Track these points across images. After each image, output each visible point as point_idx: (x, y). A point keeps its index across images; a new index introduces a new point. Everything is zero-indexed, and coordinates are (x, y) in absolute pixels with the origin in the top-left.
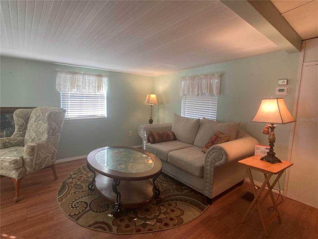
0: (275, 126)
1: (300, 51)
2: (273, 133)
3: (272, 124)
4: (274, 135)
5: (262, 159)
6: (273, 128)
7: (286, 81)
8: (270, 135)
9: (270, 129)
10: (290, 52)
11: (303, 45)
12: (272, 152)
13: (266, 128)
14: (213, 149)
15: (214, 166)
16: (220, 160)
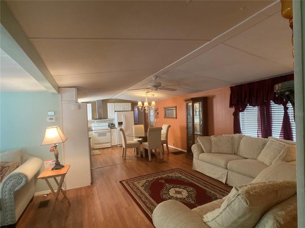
0: (56, 145)
1: (59, 94)
2: (56, 150)
3: (55, 144)
4: (57, 151)
5: (53, 169)
6: (56, 147)
7: (53, 112)
8: (55, 151)
9: (54, 148)
10: (53, 94)
11: (60, 90)
12: (58, 162)
13: (51, 147)
14: (10, 177)
15: (14, 192)
16: (20, 184)
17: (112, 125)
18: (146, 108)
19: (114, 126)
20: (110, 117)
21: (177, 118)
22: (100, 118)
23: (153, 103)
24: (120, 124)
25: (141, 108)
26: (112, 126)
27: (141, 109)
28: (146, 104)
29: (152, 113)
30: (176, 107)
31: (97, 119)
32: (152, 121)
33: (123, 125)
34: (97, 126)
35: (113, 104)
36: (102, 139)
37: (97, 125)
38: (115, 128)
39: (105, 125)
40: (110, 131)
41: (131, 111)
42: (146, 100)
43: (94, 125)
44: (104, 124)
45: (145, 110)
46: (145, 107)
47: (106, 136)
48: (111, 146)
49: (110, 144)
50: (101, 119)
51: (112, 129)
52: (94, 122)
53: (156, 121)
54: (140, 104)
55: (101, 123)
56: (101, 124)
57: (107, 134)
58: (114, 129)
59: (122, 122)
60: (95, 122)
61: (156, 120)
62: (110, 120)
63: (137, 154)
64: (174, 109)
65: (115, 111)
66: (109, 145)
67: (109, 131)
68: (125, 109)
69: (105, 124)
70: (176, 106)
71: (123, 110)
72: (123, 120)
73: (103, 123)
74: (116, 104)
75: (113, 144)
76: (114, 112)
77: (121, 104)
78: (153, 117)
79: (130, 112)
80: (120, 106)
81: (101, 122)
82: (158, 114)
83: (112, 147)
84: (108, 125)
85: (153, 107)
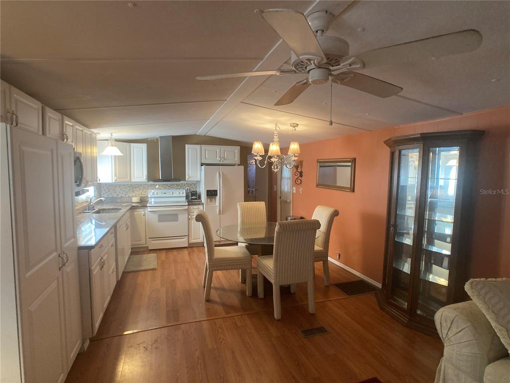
17: (193, 195)
18: (273, 160)
19: (200, 197)
20: (189, 177)
21: (354, 191)
22: (166, 179)
23: (294, 147)
24: (212, 195)
25: (260, 158)
26: (193, 197)
27: (262, 162)
28: (274, 148)
29: (287, 173)
30: (354, 161)
31: (159, 180)
32: (286, 190)
33: (218, 197)
34: (159, 195)
35: (198, 147)
36: (167, 228)
37: (160, 193)
38: (199, 204)
39: (179, 195)
40: (188, 210)
41: (239, 165)
42: (276, 138)
43: (153, 194)
44: (177, 193)
45: (271, 164)
46: (270, 157)
47: (177, 221)
48: (189, 244)
49: (186, 239)
50: (169, 181)
51: (192, 205)
52: (153, 187)
53: (294, 192)
54: (258, 147)
55: (169, 190)
56: (170, 192)
57: (180, 216)
58: (195, 204)
59: (216, 191)
60: (157, 187)
61: (294, 188)
62: (191, 183)
63: (244, 281)
64: (349, 166)
65: (202, 164)
66: (183, 242)
67: (185, 210)
68: (225, 159)
69: (179, 193)
70: (355, 159)
71: (222, 163)
72: (217, 186)
73: (174, 191)
74: (204, 147)
75: (192, 241)
76: (199, 164)
77: (217, 148)
78: (289, 181)
79: (236, 167)
80: (214, 153)
81: (170, 187)
82: (301, 176)
83: (191, 246)
84: (185, 195)
85: (293, 158)
